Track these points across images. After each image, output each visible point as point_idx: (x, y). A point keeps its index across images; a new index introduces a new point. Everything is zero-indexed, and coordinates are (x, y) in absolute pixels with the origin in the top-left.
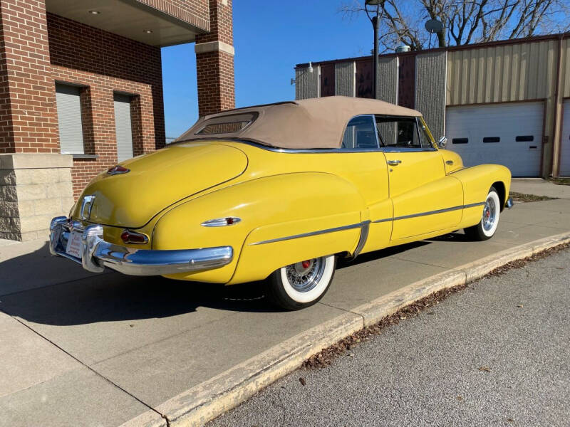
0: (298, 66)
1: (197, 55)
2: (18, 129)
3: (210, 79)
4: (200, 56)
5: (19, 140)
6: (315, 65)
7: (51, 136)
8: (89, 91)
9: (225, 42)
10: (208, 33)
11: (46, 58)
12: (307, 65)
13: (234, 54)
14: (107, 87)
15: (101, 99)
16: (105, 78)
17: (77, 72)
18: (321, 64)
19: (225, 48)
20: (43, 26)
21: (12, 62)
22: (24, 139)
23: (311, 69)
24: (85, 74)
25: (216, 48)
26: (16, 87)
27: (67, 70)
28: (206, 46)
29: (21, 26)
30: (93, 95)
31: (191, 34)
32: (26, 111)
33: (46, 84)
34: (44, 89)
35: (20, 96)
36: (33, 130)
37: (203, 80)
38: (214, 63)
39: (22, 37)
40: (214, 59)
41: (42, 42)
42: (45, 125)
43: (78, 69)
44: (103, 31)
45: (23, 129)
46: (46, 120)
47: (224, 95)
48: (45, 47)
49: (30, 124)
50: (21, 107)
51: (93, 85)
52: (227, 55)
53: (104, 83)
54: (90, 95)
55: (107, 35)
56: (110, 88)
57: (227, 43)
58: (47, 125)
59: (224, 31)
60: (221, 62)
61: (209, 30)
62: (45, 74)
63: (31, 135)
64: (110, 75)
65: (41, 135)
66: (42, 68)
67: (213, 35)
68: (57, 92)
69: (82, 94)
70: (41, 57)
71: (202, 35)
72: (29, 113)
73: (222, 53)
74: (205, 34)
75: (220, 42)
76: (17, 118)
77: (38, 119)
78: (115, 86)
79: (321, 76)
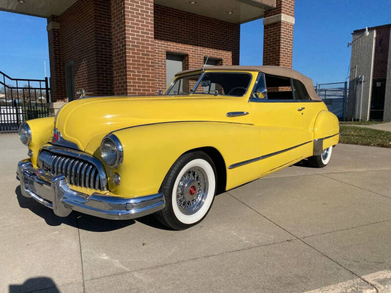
0: (354, 31)
1: (264, 26)
2: (130, 82)
3: (273, 44)
4: (266, 27)
5: (130, 90)
6: (370, 29)
7: (151, 87)
8: (188, 58)
9: (287, 14)
10: (274, 9)
11: (151, 34)
12: (364, 30)
13: (294, 23)
14: (199, 55)
15: (195, 63)
16: (199, 48)
17: (180, 45)
18: (377, 28)
19: (287, 18)
20: (151, 13)
21: (129, 38)
22: (134, 90)
23: (367, 33)
24: (186, 46)
25: (279, 19)
26: (131, 55)
27: (175, 44)
28: (272, 19)
29: (137, 13)
30: (190, 60)
31: (261, 11)
32: (136, 71)
33: (150, 52)
34: (148, 55)
35: (133, 61)
36: (140, 83)
37: (267, 45)
38: (277, 31)
39: (137, 21)
40: (277, 28)
41: (149, 23)
42: (148, 80)
43: (181, 43)
44: (200, 16)
45: (133, 82)
46: (149, 76)
47: (284, 56)
48: (151, 27)
49: (138, 79)
50: (133, 68)
51: (191, 53)
52: (288, 24)
53: (198, 52)
54: (188, 60)
55: (203, 19)
56: (201, 55)
57: (289, 15)
58: (150, 80)
59: (287, 6)
60: (282, 30)
61: (275, 6)
62: (150, 45)
63: (139, 86)
64: (203, 46)
65: (144, 87)
66: (148, 41)
67: (278, 10)
68: (167, 59)
69: (183, 60)
70: (148, 34)
71: (270, 10)
72: (138, 72)
73: (284, 23)
74: (272, 10)
75: (282, 14)
76: (130, 75)
77: (143, 76)
78: (205, 53)
79: (376, 38)
